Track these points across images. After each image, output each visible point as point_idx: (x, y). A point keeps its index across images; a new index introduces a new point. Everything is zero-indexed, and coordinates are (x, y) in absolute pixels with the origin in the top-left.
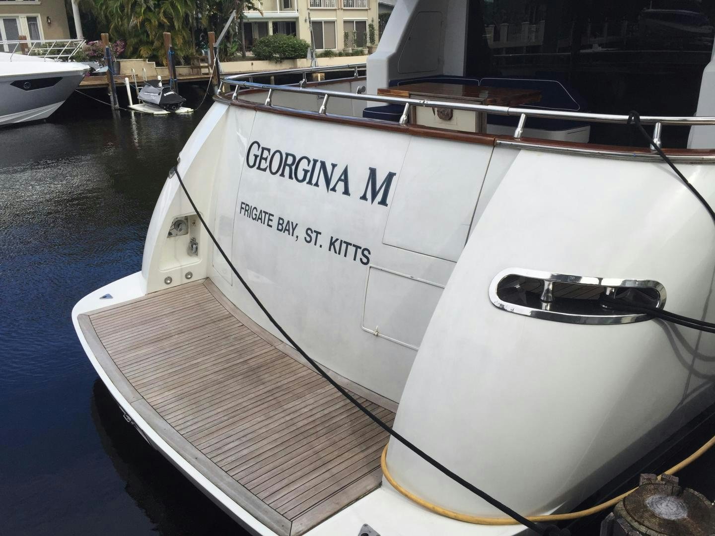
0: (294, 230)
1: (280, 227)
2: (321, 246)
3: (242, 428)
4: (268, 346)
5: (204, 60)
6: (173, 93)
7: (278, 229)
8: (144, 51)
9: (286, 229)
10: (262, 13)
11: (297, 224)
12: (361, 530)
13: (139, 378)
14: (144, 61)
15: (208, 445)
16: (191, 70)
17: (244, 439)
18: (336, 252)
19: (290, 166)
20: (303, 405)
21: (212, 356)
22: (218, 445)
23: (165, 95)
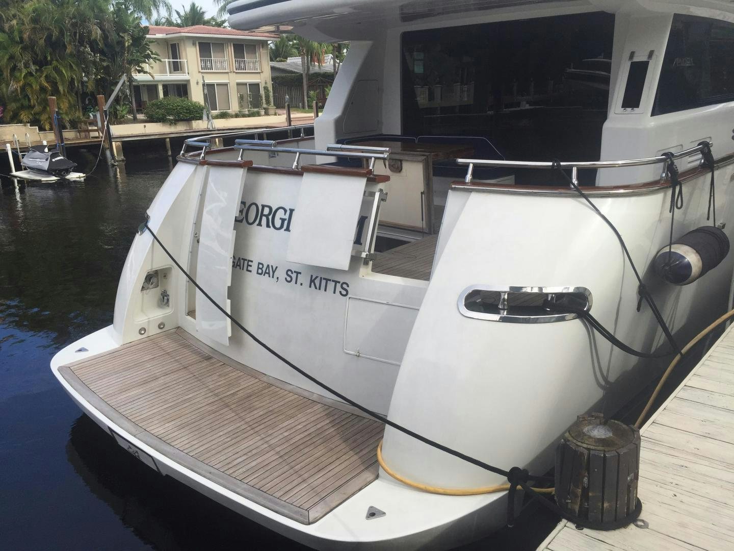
0: (274, 272)
1: (260, 271)
2: (301, 284)
3: (246, 445)
4: (253, 379)
5: (94, 123)
6: (62, 158)
7: (258, 273)
8: (24, 116)
9: (266, 273)
10: (152, 76)
11: (277, 267)
12: (368, 511)
13: (136, 415)
14: (25, 125)
15: (218, 462)
16: (78, 134)
17: (250, 454)
18: (316, 288)
19: (267, 216)
20: (297, 423)
21: (202, 391)
22: (227, 461)
23: (53, 160)
